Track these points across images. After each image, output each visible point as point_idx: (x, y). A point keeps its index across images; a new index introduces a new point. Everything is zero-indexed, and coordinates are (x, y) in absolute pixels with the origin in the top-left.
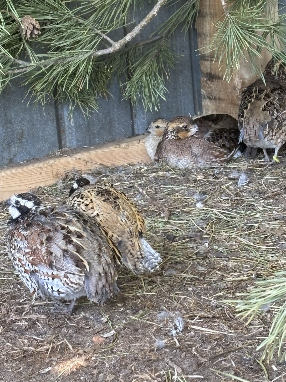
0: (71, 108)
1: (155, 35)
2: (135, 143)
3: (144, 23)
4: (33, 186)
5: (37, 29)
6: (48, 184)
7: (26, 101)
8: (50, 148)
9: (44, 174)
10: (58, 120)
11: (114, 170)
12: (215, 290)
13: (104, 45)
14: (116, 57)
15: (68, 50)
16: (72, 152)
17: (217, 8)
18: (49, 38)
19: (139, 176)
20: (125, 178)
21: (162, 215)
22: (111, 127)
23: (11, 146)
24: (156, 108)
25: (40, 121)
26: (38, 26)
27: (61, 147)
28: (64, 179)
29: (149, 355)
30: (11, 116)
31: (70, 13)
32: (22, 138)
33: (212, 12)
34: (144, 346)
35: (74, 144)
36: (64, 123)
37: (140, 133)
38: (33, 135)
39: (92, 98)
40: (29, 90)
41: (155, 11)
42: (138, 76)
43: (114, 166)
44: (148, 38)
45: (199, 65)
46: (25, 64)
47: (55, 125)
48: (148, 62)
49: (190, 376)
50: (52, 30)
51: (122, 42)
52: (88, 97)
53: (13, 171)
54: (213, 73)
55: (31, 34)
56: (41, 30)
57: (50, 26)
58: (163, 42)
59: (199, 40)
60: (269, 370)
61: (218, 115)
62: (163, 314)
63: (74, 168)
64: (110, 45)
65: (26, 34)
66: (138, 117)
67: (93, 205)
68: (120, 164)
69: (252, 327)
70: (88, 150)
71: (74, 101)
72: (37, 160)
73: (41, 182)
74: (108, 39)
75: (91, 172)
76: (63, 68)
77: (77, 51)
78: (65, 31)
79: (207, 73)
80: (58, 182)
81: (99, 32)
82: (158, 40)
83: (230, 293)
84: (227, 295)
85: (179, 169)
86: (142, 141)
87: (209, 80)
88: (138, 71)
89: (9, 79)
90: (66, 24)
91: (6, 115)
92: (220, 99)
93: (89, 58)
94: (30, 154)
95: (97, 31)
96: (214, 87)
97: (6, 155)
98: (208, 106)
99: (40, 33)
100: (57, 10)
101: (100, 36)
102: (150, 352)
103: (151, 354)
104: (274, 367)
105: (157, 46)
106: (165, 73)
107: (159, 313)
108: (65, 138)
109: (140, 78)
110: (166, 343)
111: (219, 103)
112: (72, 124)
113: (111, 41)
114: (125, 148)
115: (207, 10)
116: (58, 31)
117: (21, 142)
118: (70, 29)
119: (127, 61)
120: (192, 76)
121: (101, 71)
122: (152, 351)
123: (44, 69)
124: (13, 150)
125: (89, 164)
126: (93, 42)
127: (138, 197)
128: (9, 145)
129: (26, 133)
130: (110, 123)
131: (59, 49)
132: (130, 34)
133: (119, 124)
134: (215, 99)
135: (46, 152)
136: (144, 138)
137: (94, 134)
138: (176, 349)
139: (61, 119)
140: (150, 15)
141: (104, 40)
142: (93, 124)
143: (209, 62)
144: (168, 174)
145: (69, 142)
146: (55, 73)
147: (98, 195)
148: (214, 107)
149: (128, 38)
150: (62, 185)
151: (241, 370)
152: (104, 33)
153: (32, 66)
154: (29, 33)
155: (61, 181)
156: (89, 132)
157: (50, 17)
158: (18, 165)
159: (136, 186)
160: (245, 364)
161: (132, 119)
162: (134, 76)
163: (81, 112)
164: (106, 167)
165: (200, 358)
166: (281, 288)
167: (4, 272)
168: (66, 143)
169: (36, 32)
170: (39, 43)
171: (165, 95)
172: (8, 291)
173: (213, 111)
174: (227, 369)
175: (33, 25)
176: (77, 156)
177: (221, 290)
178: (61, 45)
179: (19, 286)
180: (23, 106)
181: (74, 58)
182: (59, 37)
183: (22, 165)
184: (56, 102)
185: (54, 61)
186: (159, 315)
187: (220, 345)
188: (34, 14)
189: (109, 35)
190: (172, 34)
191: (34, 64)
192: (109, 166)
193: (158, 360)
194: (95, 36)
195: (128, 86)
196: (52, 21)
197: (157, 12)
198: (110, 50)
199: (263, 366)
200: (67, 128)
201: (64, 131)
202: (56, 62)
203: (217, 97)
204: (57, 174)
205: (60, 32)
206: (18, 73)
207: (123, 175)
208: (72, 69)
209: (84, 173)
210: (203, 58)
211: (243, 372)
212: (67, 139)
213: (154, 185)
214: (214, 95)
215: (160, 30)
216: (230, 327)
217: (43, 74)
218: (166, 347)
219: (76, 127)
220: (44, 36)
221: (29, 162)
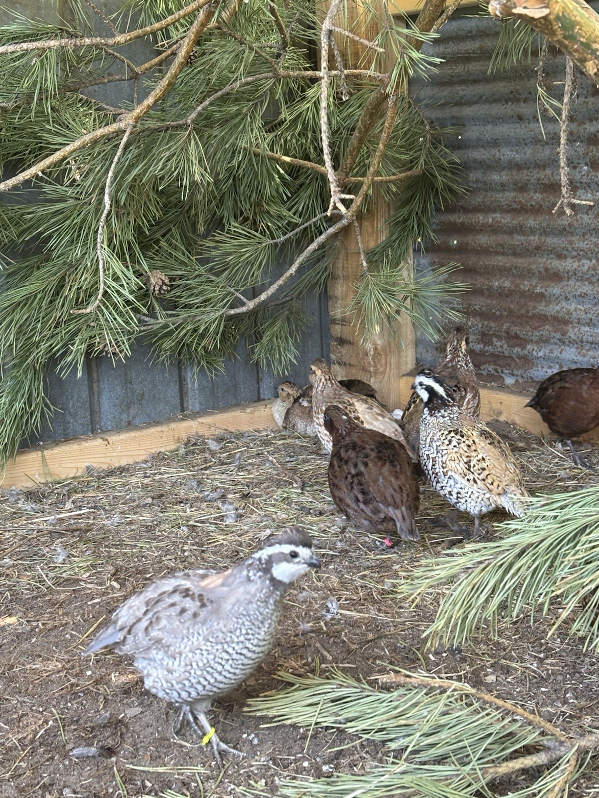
0: (196, 369)
1: (286, 296)
2: (262, 408)
3: (280, 282)
4: (153, 451)
5: (166, 285)
6: (168, 449)
7: (149, 361)
8: (171, 411)
9: (164, 439)
10: (181, 381)
11: (240, 436)
12: (358, 569)
13: (237, 303)
14: (244, 317)
15: (198, 307)
16: (195, 416)
17: (350, 270)
18: (178, 294)
19: (266, 443)
20: (252, 445)
21: (295, 485)
22: (236, 390)
23: (130, 408)
24: (286, 372)
25: (162, 382)
26: (167, 281)
27: (183, 410)
28: (186, 444)
29: (294, 640)
30: (131, 377)
31: (202, 269)
32: (142, 399)
33: (345, 274)
34: (287, 630)
35: (198, 407)
36: (187, 385)
37: (266, 398)
38: (154, 396)
39: (218, 360)
40: (152, 349)
41: (293, 270)
42: (268, 338)
43: (239, 431)
44: (278, 299)
45: (329, 329)
46: (152, 321)
47: (177, 387)
48: (278, 324)
49: (341, 665)
50: (181, 287)
51: (257, 301)
52: (214, 358)
53: (132, 434)
54: (344, 337)
55: (159, 290)
56: (170, 286)
57: (180, 282)
58: (293, 303)
59: (330, 303)
60: (426, 659)
61: (349, 381)
62: (304, 594)
63: (197, 432)
64: (243, 304)
65: (154, 290)
66: (264, 380)
67: (476, 447)
68: (245, 430)
69: (402, 610)
70: (212, 414)
71: (199, 362)
72: (157, 423)
73: (161, 447)
74: (242, 297)
75: (215, 437)
76: (193, 327)
77: (208, 309)
78: (195, 288)
79: (338, 338)
80: (179, 447)
81: (232, 290)
82: (289, 301)
83: (374, 572)
84: (371, 574)
85: (309, 437)
86: (268, 406)
87: (340, 345)
88: (268, 333)
89: (134, 336)
90: (196, 280)
91: (126, 374)
92: (350, 365)
93: (221, 316)
94: (149, 416)
95: (230, 288)
96: (344, 352)
97: (124, 417)
98: (338, 372)
99: (169, 288)
100: (186, 265)
101: (233, 294)
102: (294, 636)
103: (295, 639)
104: (431, 656)
105: (288, 307)
106: (296, 336)
107: (301, 592)
108: (188, 401)
109: (271, 339)
110: (311, 627)
111: (350, 369)
112: (196, 386)
113: (245, 300)
114: (251, 413)
115: (340, 272)
116: (188, 288)
117: (141, 404)
118: (201, 285)
119: (255, 322)
120: (322, 340)
121: (228, 332)
122: (296, 635)
123: (172, 327)
124: (132, 412)
125: (212, 429)
126: (225, 301)
127: (267, 465)
128: (128, 407)
129: (146, 394)
130: (235, 386)
131: (187, 306)
132: (265, 293)
133: (244, 388)
134: (345, 364)
135: (167, 415)
136: (272, 403)
137: (219, 397)
138: (323, 634)
139: (184, 380)
140: (288, 274)
141: (237, 298)
142: (218, 386)
143: (340, 326)
144: (297, 442)
145: (192, 405)
146: (184, 332)
147: (481, 436)
148: (344, 373)
149: (263, 297)
150: (183, 450)
151: (396, 659)
152: (237, 291)
153: (159, 323)
154: (157, 288)
155: (183, 446)
156: (213, 395)
157: (179, 273)
158: (137, 428)
159: (266, 453)
160: (400, 652)
161: (258, 383)
162: (264, 338)
163: (206, 374)
164: (230, 432)
165: (351, 645)
166: (451, 568)
167: (126, 543)
168: (188, 405)
169: (165, 288)
170: (167, 299)
171: (295, 357)
172: (132, 565)
173: (342, 377)
174: (381, 658)
175: (162, 280)
176: (201, 420)
177: (365, 569)
178: (191, 302)
179: (144, 559)
180: (145, 366)
181: (204, 316)
182: (190, 294)
183: (142, 428)
184: (180, 362)
185: (183, 319)
186: (301, 595)
187: (370, 630)
188: (163, 268)
189: (243, 293)
190: (303, 296)
191: (161, 321)
192: (234, 431)
193: (303, 646)
194: (228, 294)
195: (258, 348)
196: (181, 277)
197: (295, 272)
198: (244, 309)
199: (420, 655)
200: (190, 390)
201: (186, 393)
202: (185, 320)
203: (348, 362)
204: (179, 439)
205: (189, 289)
206: (144, 331)
207: (248, 441)
208: (203, 328)
209: (208, 439)
210: (334, 322)
211: (398, 661)
212: (190, 401)
213: (283, 452)
214: (344, 360)
215: (291, 291)
216: (379, 610)
217: (171, 333)
218: (312, 631)
219: (199, 390)
220: (173, 292)
221: (149, 425)
